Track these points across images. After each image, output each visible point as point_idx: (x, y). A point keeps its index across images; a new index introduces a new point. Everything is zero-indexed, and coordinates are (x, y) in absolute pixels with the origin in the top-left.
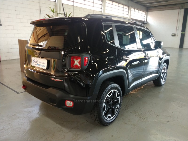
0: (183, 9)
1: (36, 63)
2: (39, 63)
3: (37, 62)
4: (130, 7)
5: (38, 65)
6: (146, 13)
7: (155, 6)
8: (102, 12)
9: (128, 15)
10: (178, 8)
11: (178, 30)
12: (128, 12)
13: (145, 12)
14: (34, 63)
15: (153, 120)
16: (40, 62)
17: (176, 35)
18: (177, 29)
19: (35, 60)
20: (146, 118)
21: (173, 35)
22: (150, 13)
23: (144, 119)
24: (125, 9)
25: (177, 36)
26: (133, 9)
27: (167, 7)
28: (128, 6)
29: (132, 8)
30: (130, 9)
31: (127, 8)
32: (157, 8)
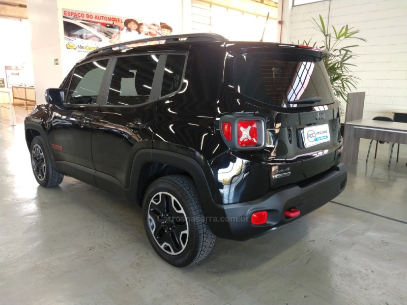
1: (313, 139)
2: (317, 136)
3: (314, 135)
5: (316, 140)
14: (310, 139)
16: (318, 133)
19: (309, 133)
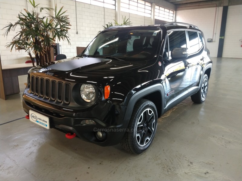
0: (221, 6)
4: (154, 4)
6: (175, 12)
7: (185, 3)
8: (115, 9)
9: (151, 14)
10: (216, 5)
11: (215, 34)
12: (151, 10)
13: (173, 11)
15: (184, 172)
17: (213, 41)
18: (215, 32)
20: (172, 167)
21: (209, 40)
22: (179, 12)
23: (169, 170)
24: (146, 7)
25: (215, 42)
26: (157, 7)
27: (201, 4)
28: (151, 3)
29: (156, 5)
30: (153, 6)
31: (149, 5)
32: (188, 6)
